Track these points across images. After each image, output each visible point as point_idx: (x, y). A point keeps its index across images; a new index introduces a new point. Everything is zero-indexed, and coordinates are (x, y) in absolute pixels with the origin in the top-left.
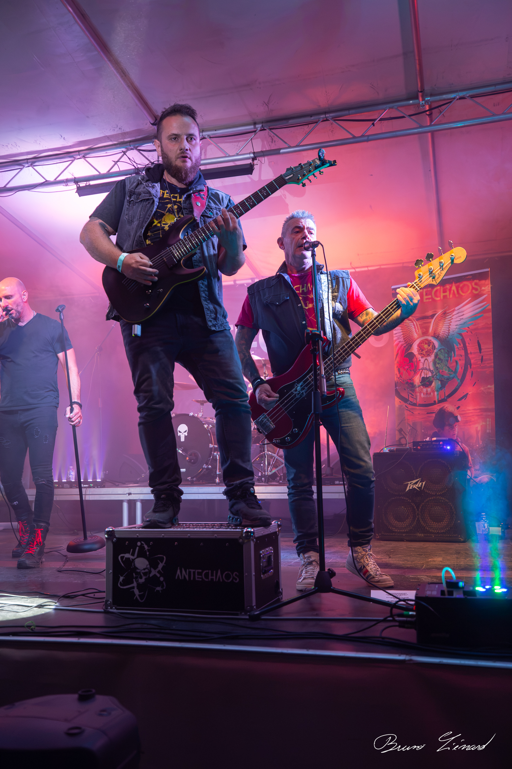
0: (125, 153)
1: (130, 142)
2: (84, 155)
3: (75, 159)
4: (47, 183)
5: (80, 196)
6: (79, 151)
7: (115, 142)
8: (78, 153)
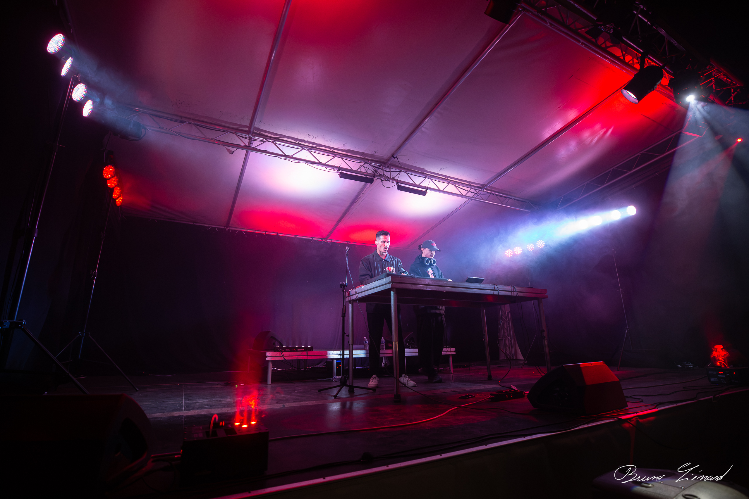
0: (365, 163)
1: (368, 160)
2: (342, 156)
3: (336, 156)
4: (320, 163)
5: (340, 178)
6: (339, 153)
7: (362, 157)
8: (339, 154)
